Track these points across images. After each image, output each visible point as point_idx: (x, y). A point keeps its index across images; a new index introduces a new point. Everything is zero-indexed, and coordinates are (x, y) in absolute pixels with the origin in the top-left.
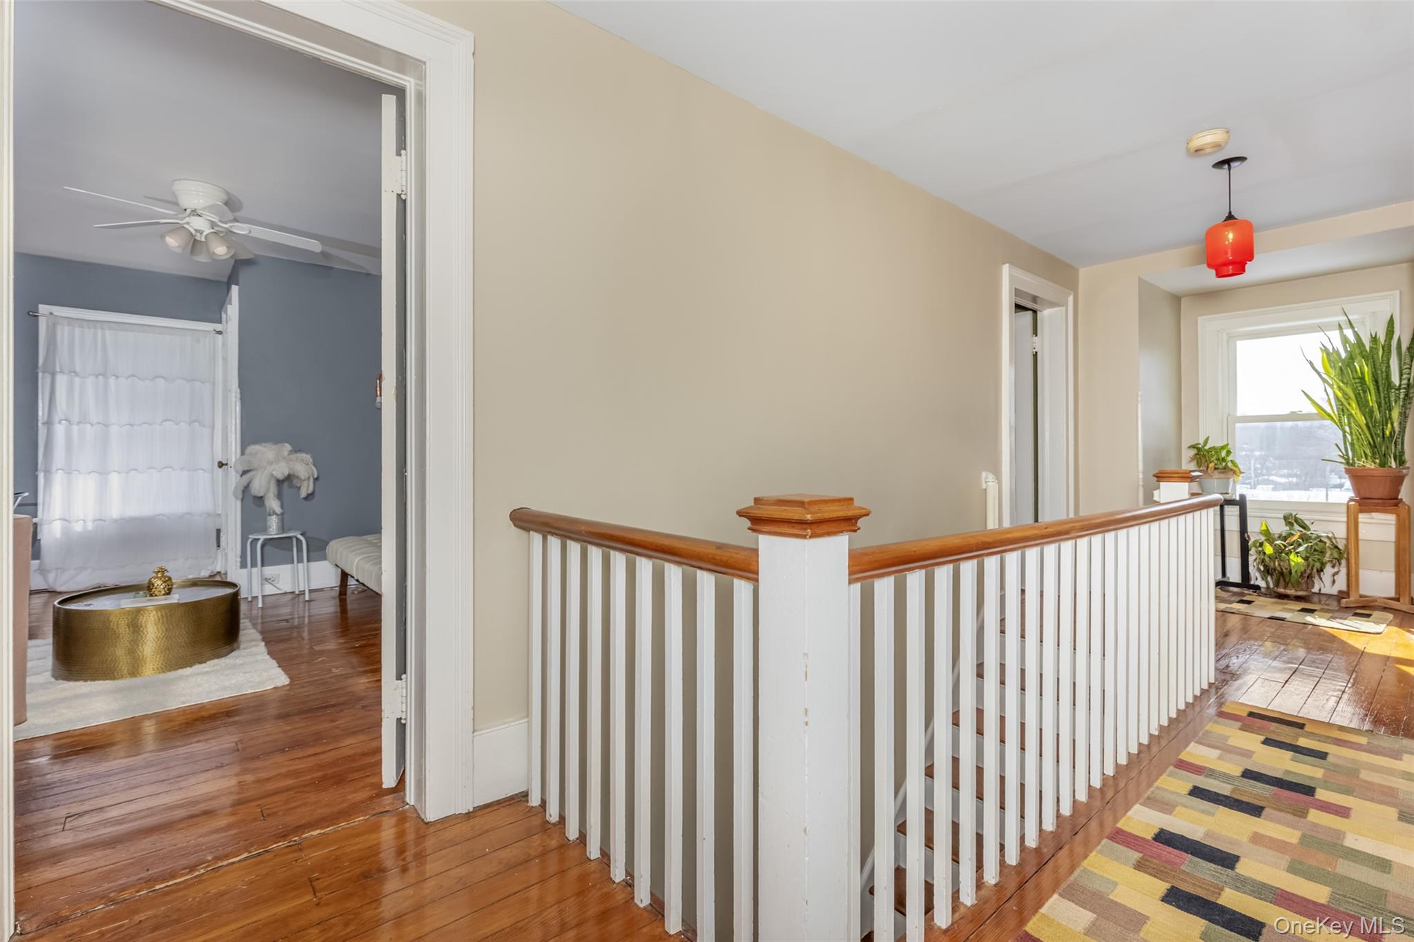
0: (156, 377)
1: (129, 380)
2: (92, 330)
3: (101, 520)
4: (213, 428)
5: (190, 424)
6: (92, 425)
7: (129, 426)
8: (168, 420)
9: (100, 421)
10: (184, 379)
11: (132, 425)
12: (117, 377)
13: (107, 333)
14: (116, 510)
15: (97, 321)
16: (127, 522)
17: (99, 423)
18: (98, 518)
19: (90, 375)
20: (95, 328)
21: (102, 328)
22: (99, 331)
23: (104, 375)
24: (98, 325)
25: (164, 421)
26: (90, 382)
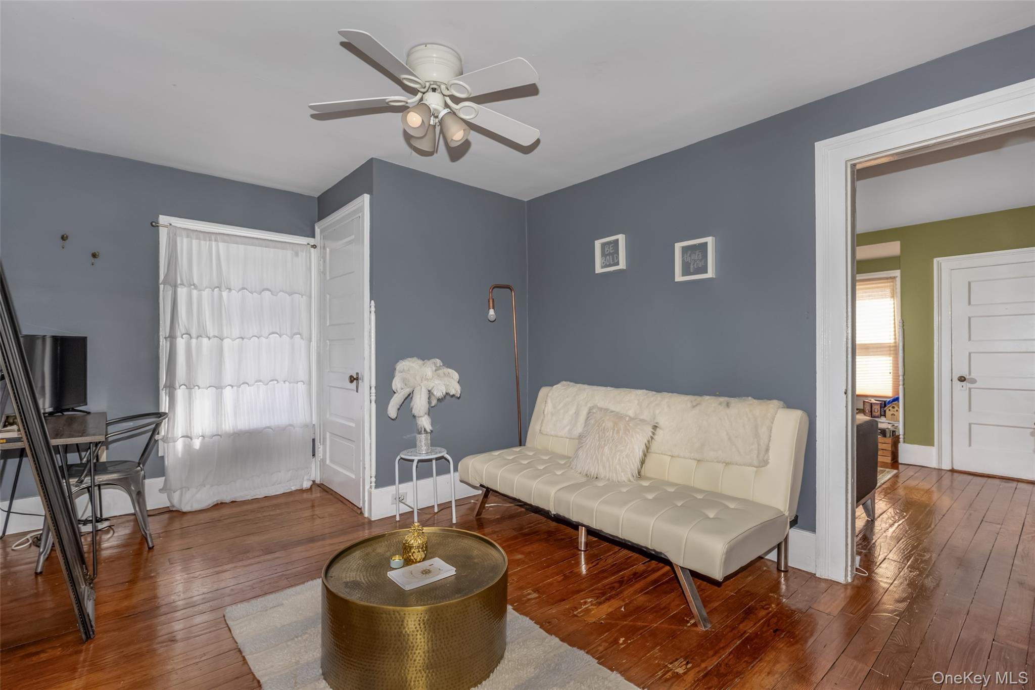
0: (264, 290)
1: (240, 292)
2: (208, 242)
3: (218, 435)
4: (310, 340)
5: (292, 337)
6: (209, 338)
7: (241, 339)
8: (273, 333)
9: (217, 335)
10: (286, 292)
11: (243, 338)
12: (230, 289)
13: (221, 245)
14: (229, 424)
15: (212, 233)
16: (237, 435)
17: (215, 337)
18: (215, 433)
19: (206, 288)
20: (210, 240)
21: (216, 240)
22: (214, 243)
23: (219, 287)
24: (213, 237)
25: (269, 335)
26: (206, 293)
